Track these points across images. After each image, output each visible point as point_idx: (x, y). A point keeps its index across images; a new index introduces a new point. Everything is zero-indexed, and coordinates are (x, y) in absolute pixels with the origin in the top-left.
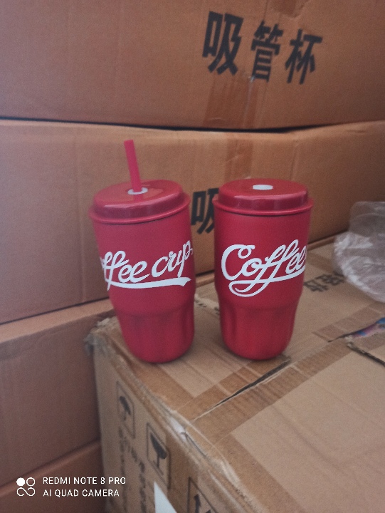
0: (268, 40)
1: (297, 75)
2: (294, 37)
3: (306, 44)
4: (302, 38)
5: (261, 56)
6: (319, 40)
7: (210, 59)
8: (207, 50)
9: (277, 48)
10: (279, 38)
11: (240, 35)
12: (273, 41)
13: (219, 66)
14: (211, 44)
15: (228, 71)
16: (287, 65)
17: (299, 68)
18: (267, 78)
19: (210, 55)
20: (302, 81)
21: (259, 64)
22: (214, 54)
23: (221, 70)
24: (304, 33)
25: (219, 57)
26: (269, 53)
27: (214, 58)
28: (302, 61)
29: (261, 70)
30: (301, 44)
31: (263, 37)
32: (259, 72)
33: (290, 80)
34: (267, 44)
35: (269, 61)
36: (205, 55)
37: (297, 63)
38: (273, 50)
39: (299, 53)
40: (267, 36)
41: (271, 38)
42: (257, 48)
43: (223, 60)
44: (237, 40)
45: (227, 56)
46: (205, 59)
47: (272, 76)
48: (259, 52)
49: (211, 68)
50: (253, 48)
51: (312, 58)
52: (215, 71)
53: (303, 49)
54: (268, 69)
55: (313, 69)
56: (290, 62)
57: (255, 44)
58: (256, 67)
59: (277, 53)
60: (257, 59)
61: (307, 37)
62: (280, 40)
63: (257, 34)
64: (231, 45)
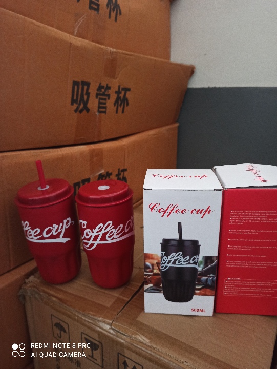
0: (104, 93)
1: (120, 109)
2: (117, 90)
3: (123, 93)
4: (121, 90)
5: (101, 101)
6: (129, 90)
7: (75, 106)
8: (73, 101)
9: (109, 96)
10: (109, 91)
11: (89, 91)
12: (106, 93)
13: (80, 109)
14: (75, 98)
15: (85, 111)
16: (115, 104)
17: (121, 106)
18: (105, 112)
19: (75, 104)
20: (123, 112)
21: (101, 105)
22: (76, 103)
23: (81, 111)
24: (121, 87)
25: (80, 104)
26: (105, 99)
27: (77, 105)
28: (122, 101)
29: (102, 108)
30: (121, 93)
31: (101, 91)
32: (101, 110)
33: (117, 112)
34: (104, 94)
35: (105, 103)
36: (72, 104)
37: (120, 103)
38: (107, 97)
39: (120, 98)
40: (103, 90)
41: (105, 91)
42: (99, 97)
43: (82, 106)
44: (88, 94)
45: (84, 104)
46: (72, 106)
47: (108, 111)
48: (100, 99)
49: (76, 111)
50: (97, 97)
51: (127, 100)
52: (78, 112)
53: (122, 95)
54: (105, 108)
55: (128, 104)
56: (116, 103)
57: (97, 95)
58: (99, 107)
59: (109, 99)
60: (100, 103)
61: (123, 89)
62: (110, 92)
63: (98, 90)
64: (85, 97)
